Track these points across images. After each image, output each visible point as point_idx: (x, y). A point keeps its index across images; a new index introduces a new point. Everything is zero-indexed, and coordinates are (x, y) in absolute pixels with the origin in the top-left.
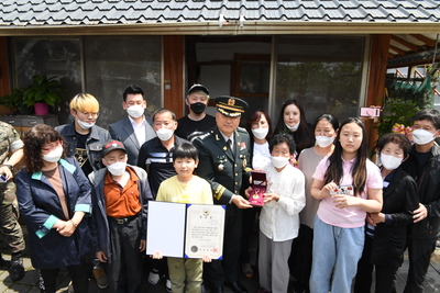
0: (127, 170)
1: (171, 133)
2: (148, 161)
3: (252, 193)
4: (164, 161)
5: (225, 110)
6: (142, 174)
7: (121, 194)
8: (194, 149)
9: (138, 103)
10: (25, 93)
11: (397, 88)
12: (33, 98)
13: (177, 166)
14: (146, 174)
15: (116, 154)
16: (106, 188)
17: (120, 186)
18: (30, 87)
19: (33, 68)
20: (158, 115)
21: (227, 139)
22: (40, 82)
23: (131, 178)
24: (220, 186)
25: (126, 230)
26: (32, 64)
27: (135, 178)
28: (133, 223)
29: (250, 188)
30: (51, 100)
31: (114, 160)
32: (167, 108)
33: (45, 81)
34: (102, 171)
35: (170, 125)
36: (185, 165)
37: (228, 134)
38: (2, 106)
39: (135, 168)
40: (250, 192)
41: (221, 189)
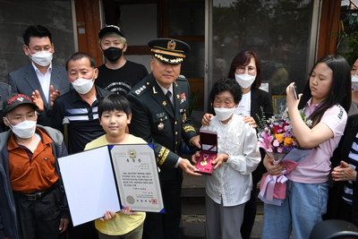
0: (37, 132)
1: (91, 84)
2: (66, 120)
3: (199, 159)
4: (86, 118)
5: (164, 56)
7: (31, 161)
8: (125, 101)
9: (46, 48)
11: (351, 22)
13: (105, 121)
15: (23, 111)
16: (11, 155)
17: (28, 151)
20: (72, 63)
21: (165, 91)
23: (42, 141)
24: (163, 149)
25: (42, 208)
27: (48, 141)
28: (49, 197)
29: (198, 154)
32: (82, 53)
35: (89, 74)
36: (114, 119)
37: (166, 85)
39: (48, 129)
40: (197, 158)
41: (165, 152)
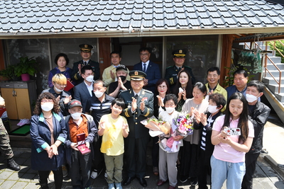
6: (90, 118)
7: (77, 129)
10: (16, 69)
12: (21, 72)
14: (92, 118)
17: (76, 125)
18: (18, 65)
19: (19, 52)
22: (24, 61)
23: (83, 121)
26: (18, 49)
30: (31, 72)
31: (75, 111)
33: (27, 60)
34: (68, 116)
38: (1, 77)
39: (86, 115)
